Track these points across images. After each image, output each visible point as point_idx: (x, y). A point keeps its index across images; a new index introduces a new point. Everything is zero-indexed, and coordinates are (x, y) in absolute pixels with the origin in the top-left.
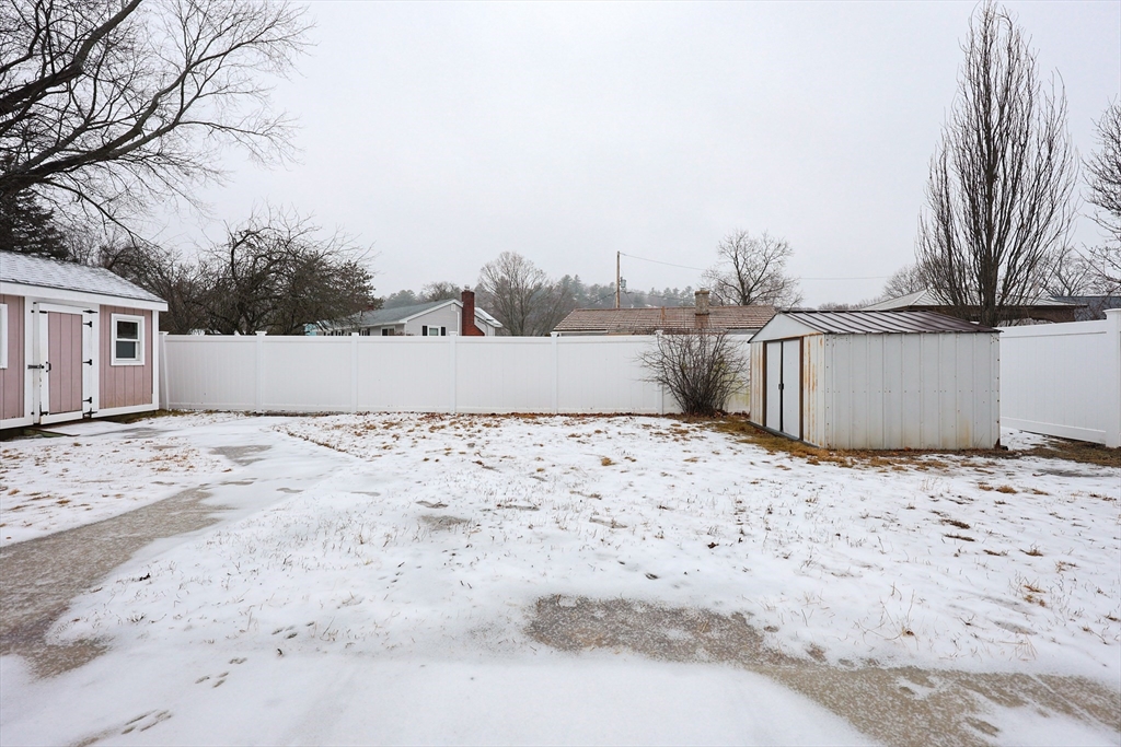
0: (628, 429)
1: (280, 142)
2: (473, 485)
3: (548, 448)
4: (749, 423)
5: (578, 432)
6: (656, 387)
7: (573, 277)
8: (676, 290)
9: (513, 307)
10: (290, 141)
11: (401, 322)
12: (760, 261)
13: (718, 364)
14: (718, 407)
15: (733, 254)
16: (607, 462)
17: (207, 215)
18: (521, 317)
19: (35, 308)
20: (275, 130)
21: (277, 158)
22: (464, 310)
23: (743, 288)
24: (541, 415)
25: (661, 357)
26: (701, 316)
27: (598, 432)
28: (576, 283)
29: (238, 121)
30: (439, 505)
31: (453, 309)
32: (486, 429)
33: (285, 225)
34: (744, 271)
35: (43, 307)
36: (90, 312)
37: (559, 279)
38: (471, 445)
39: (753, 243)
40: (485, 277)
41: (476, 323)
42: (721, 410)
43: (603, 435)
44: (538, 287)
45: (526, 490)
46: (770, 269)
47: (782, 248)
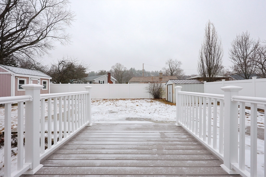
0: (142, 101)
1: (67, 40)
2: (116, 108)
3: (127, 104)
4: (165, 100)
5: (133, 102)
6: (149, 94)
7: (133, 68)
8: (158, 71)
9: (119, 76)
10: (70, 40)
11: (94, 80)
12: (175, 66)
13: (160, 89)
14: (161, 97)
15: (169, 64)
16: (137, 105)
17: (50, 56)
18: (121, 78)
19: (30, 79)
20: (67, 37)
21: (67, 44)
22: (108, 77)
23: (171, 72)
24: (126, 99)
25: (149, 88)
26: (161, 78)
27: (137, 101)
28: (134, 69)
29: (58, 36)
30: (111, 111)
31: (106, 77)
32: (116, 101)
33: (72, 60)
34: (171, 68)
35: (32, 79)
36: (39, 80)
37: (130, 69)
38: (114, 104)
39: (173, 62)
40: (112, 69)
41: (111, 80)
42: (161, 98)
43: (138, 102)
44: (125, 71)
45: (124, 109)
46: (177, 67)
47: (180, 63)
